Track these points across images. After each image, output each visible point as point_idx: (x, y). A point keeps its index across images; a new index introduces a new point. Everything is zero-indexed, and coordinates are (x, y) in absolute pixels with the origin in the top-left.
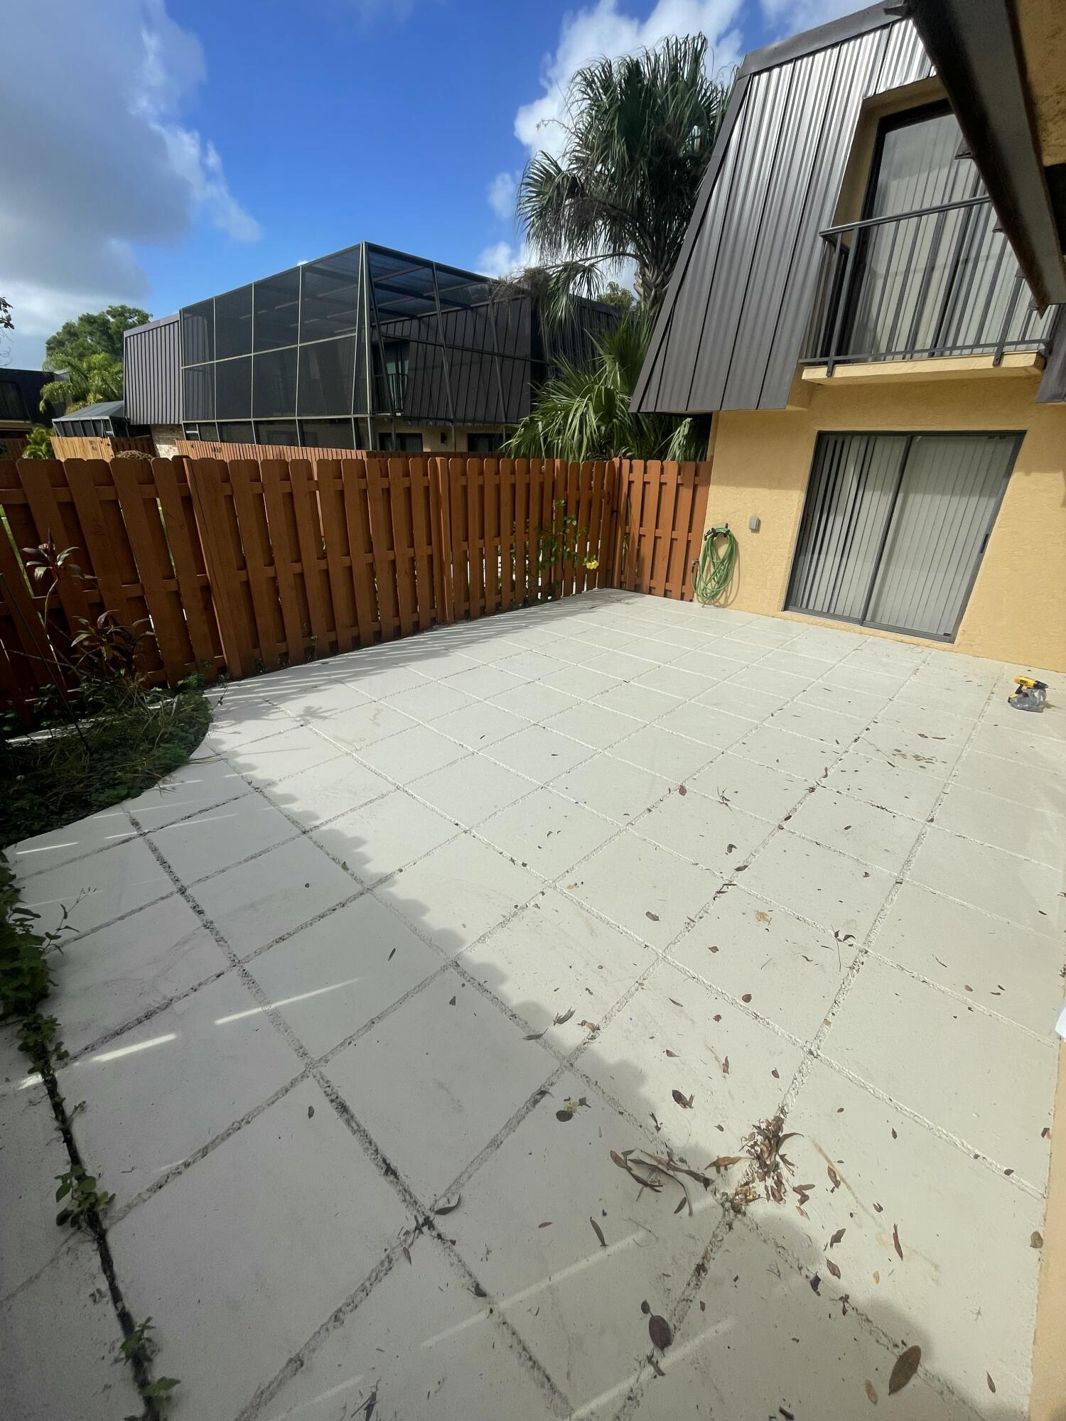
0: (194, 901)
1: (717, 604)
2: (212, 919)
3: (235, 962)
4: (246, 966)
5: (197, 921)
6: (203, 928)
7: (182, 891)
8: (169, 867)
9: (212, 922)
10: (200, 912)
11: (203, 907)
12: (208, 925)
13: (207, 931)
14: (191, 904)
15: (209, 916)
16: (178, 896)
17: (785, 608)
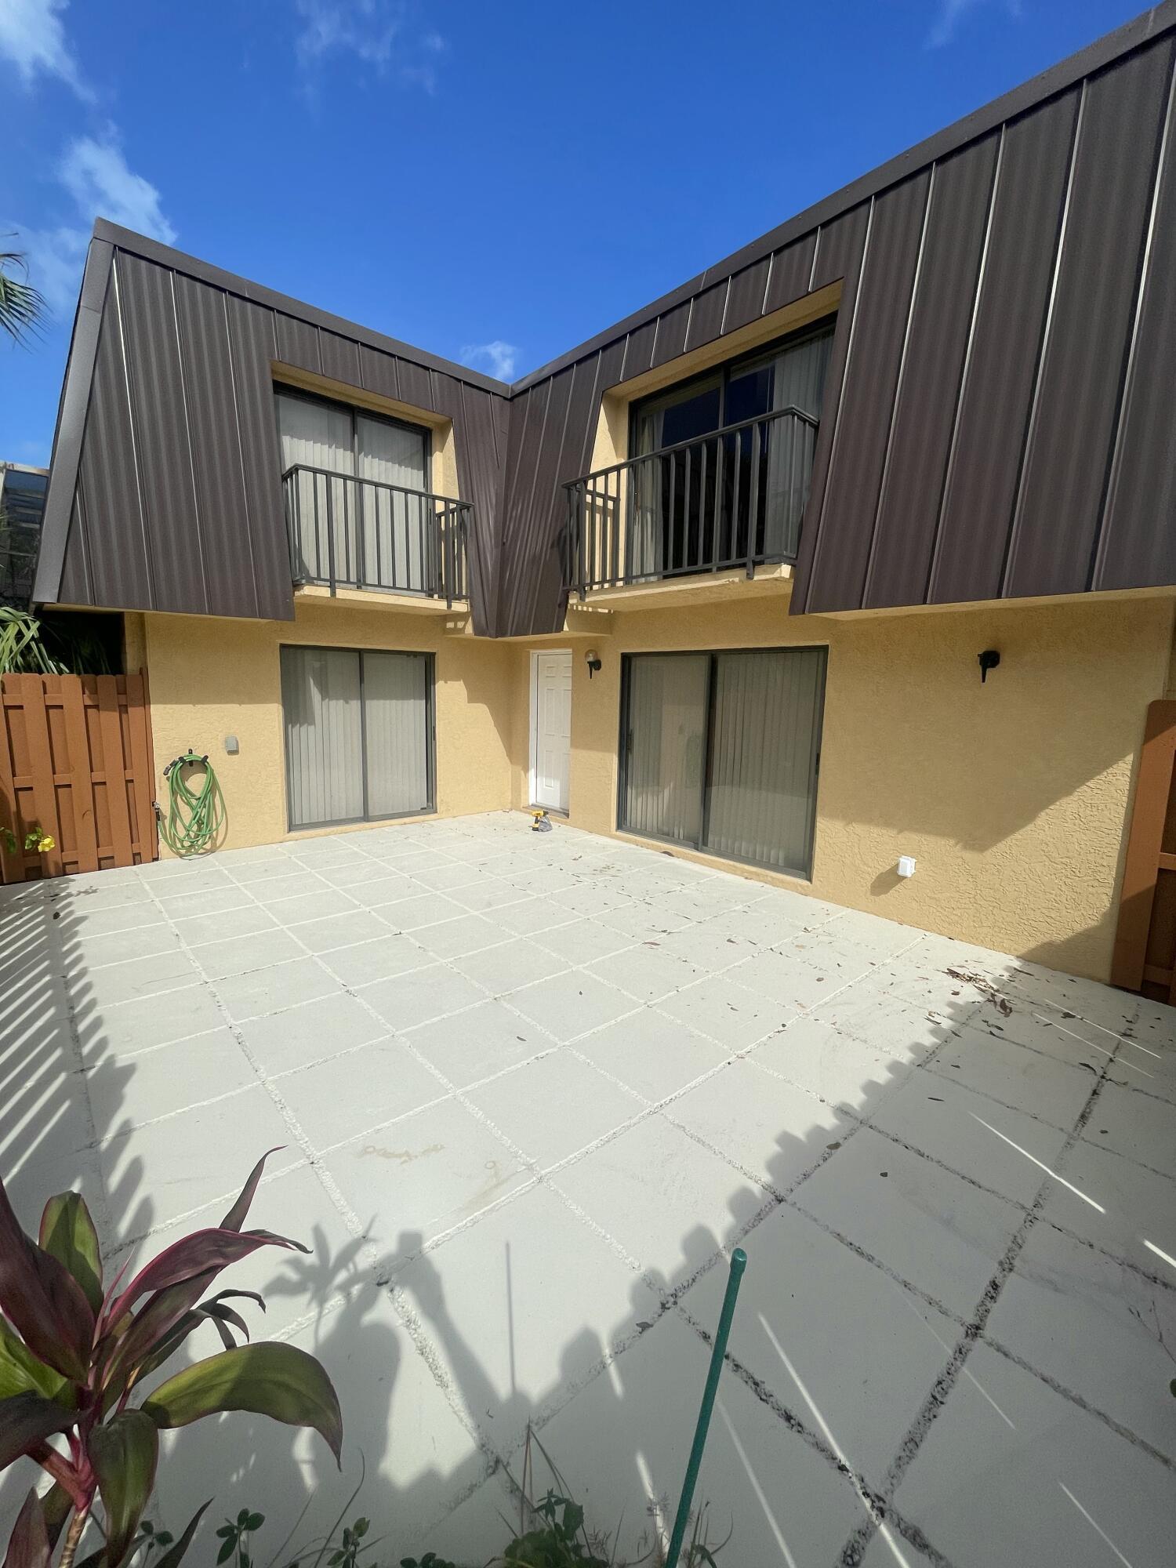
0: (983, 1303)
1: (201, 851)
2: (997, 1265)
3: (1032, 1220)
4: (1029, 1205)
5: (1011, 1284)
6: (1015, 1269)
7: (974, 1331)
8: (940, 1383)
9: (1001, 1263)
10: (995, 1286)
11: (985, 1285)
12: (1007, 1266)
13: (1016, 1263)
14: (989, 1304)
15: (993, 1271)
16: (988, 1332)
17: (290, 830)
